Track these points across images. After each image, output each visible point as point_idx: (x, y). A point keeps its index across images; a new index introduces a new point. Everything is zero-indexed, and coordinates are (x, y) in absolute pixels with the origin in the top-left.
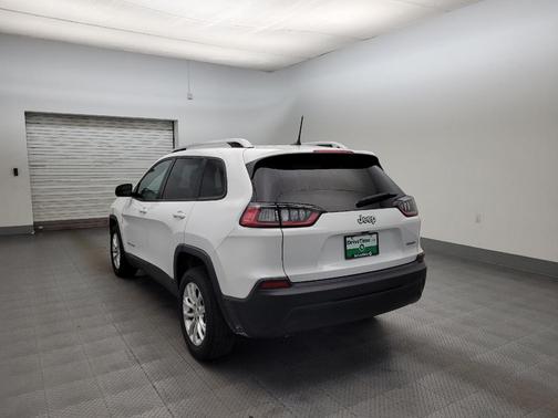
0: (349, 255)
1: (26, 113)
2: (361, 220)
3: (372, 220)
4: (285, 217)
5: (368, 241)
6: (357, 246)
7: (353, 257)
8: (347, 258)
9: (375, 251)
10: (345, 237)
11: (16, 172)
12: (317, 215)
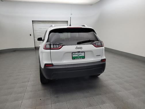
0: (73, 58)
1: (32, 21)
2: (77, 48)
3: (81, 48)
4: (52, 47)
5: (81, 54)
6: (77, 56)
7: (75, 59)
8: (73, 59)
9: (84, 57)
10: (72, 53)
11: (31, 35)
12: (61, 46)
